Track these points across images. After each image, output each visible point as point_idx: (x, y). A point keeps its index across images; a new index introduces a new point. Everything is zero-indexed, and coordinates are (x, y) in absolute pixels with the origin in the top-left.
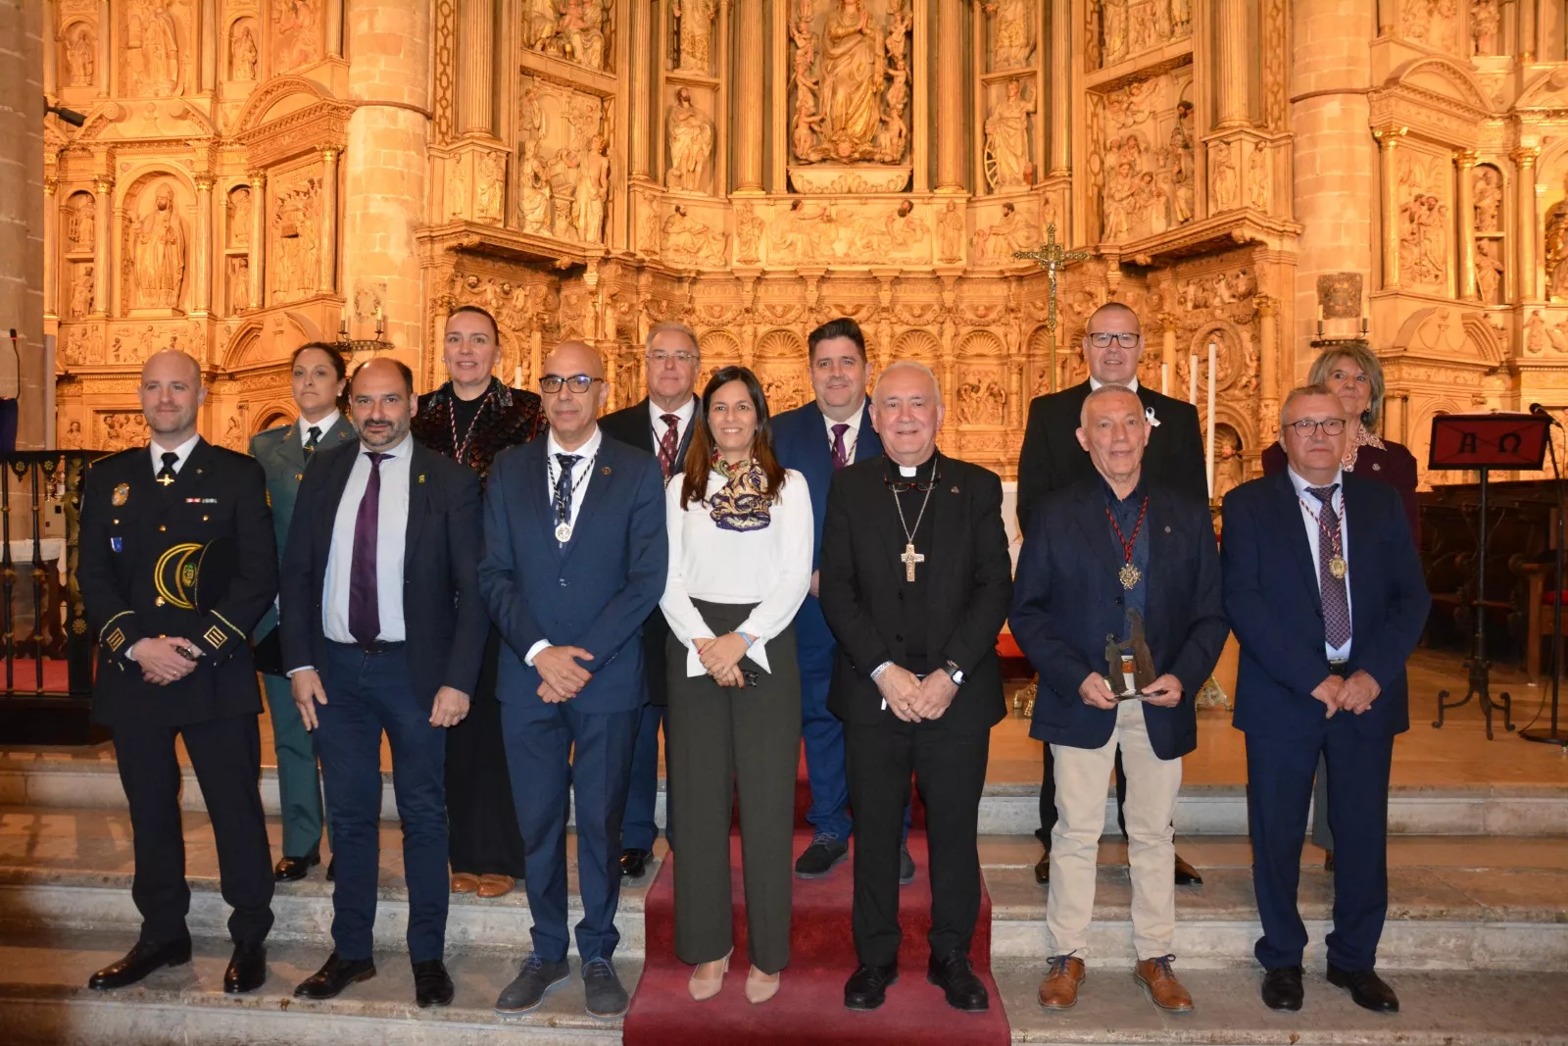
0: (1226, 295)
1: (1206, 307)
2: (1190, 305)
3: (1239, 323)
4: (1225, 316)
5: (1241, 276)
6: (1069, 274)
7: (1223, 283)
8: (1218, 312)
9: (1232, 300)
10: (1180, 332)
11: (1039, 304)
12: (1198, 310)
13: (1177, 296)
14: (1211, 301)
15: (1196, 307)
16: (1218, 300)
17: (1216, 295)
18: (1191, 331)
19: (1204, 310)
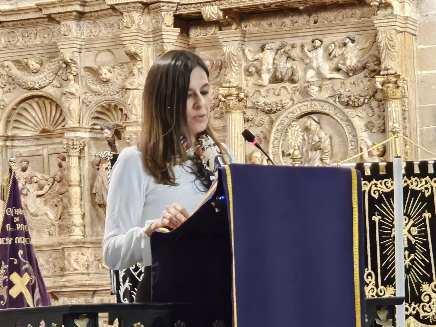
0: (326, 69)
1: (292, 81)
2: (266, 77)
3: (347, 105)
4: (324, 95)
5: (350, 44)
6: (84, 24)
7: (320, 51)
8: (314, 90)
9: (336, 75)
10: (250, 113)
11: (34, 64)
12: (279, 86)
13: (244, 64)
14: (300, 74)
15: (275, 80)
16: (311, 74)
17: (308, 66)
18: (270, 112)
19: (289, 86)
